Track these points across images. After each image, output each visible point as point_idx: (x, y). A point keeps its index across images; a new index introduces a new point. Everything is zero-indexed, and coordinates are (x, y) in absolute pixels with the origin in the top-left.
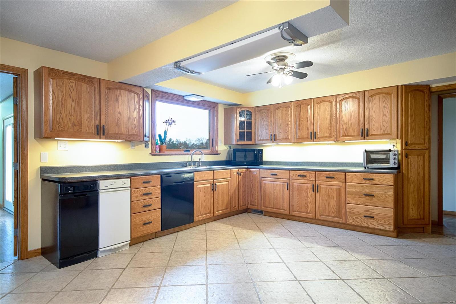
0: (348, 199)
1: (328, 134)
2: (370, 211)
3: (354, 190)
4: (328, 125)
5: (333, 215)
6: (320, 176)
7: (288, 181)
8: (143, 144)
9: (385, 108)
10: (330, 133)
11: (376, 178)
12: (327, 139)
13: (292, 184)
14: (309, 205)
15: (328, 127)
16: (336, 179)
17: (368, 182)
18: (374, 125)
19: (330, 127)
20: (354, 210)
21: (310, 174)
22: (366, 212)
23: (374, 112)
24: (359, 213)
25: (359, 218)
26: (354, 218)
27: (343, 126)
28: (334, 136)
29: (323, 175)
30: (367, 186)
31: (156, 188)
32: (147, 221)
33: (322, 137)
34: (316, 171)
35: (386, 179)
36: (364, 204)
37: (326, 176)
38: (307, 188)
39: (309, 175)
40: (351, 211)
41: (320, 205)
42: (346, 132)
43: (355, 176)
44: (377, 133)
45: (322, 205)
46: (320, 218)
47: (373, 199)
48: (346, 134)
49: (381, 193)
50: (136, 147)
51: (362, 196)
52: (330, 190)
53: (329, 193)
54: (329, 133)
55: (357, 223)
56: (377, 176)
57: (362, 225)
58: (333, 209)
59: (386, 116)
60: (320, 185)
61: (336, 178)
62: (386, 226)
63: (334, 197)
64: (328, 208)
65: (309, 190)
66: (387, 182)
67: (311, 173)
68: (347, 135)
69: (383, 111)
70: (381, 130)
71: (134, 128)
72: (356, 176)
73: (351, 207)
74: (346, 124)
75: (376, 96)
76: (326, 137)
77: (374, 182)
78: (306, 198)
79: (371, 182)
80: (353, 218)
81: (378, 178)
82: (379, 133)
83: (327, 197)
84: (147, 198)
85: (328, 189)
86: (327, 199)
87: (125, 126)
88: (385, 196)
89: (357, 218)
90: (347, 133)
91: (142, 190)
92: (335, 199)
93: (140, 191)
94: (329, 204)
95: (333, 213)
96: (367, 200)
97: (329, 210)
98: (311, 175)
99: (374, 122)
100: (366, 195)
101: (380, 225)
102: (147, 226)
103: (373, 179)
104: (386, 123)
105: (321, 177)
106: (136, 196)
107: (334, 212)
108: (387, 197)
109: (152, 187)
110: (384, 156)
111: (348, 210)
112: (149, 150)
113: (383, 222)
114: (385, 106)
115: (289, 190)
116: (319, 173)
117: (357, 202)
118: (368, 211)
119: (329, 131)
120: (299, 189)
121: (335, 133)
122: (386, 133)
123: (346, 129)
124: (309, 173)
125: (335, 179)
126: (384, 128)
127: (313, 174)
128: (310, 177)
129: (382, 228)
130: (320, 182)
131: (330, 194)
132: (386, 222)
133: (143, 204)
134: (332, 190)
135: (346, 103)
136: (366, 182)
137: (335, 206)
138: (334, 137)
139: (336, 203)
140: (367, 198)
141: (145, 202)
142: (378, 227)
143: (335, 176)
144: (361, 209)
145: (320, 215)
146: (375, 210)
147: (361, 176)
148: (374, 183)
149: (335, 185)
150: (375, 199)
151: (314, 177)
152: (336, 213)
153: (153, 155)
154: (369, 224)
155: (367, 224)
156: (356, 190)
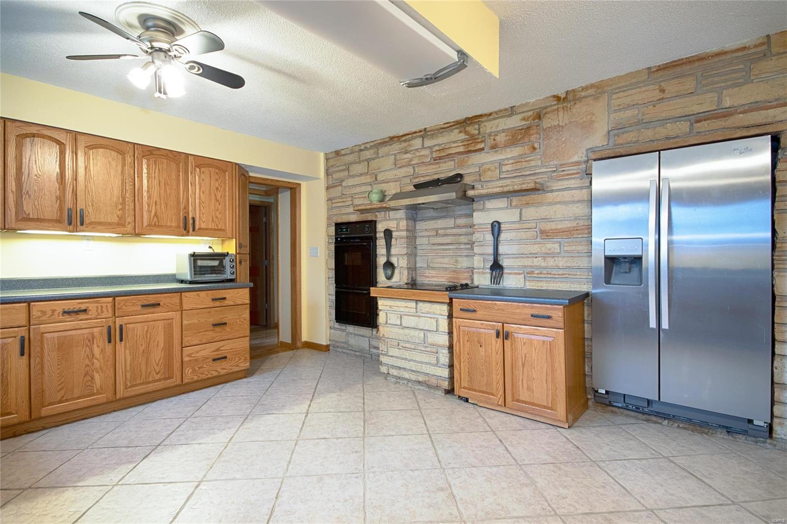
0: (185, 340)
1: (117, 219)
2: (221, 349)
3: (196, 321)
4: (115, 199)
5: (157, 377)
6: (126, 306)
7: (23, 332)
9: (218, 191)
10: (120, 216)
11: (229, 296)
12: (113, 228)
13: (38, 337)
14: (96, 376)
15: (116, 206)
16: (163, 307)
17: (217, 304)
18: (203, 214)
19: (121, 204)
20: (198, 355)
21: (99, 305)
22: (214, 353)
23: (203, 193)
24: (204, 359)
25: (204, 366)
26: (197, 369)
27: (150, 206)
28: (129, 223)
29: (134, 303)
30: (216, 311)
33: (100, 223)
34: (114, 296)
35: (241, 295)
36: (212, 341)
37: (141, 303)
38: (90, 337)
39: (97, 307)
40: (191, 358)
41: (126, 367)
42: (155, 219)
43: (197, 297)
44: (207, 227)
45: (131, 366)
46: (126, 395)
47: (225, 330)
48: (155, 222)
49: (235, 317)
51: (209, 329)
52: (149, 331)
53: (148, 336)
54: (118, 216)
55: (200, 376)
56: (230, 293)
57: (209, 376)
58: (157, 365)
59: (220, 204)
60: (126, 324)
61: (164, 304)
62: (242, 365)
63: (158, 342)
64: (146, 368)
65: (95, 341)
66: (242, 300)
67: (101, 303)
68: (157, 224)
69: (215, 195)
70: (213, 224)
72: (199, 296)
73: (190, 352)
74: (156, 205)
75: (206, 168)
76: (110, 224)
77: (226, 303)
78: (87, 362)
79: (222, 304)
80: (195, 370)
81: (230, 295)
82: (210, 227)
83: (144, 346)
85: (146, 329)
86: (144, 350)
88: (240, 321)
89: (201, 367)
90: (158, 221)
92: (162, 345)
94: (147, 359)
95: (157, 374)
96: (217, 333)
97: (149, 370)
98: (101, 306)
99: (204, 208)
100: (215, 325)
101: (233, 366)
103: (225, 298)
104: (220, 213)
105: (128, 307)
107: (159, 371)
108: (242, 322)
110: (216, 263)
111: (186, 359)
113: (237, 359)
114: (218, 188)
115: (26, 356)
116: (124, 300)
117: (201, 340)
118: (218, 350)
119: (119, 213)
120: (64, 346)
121: (134, 219)
122: (219, 227)
123: (156, 214)
124: (97, 302)
125: (161, 307)
126: (217, 220)
127: (109, 303)
128: (99, 310)
129: (236, 369)
130: (127, 319)
131: (150, 339)
132: (241, 359)
134: (154, 330)
135: (156, 165)
136: (215, 305)
137: (162, 358)
138: (130, 225)
139: (163, 352)
140: (217, 329)
142: (231, 369)
143: (161, 301)
144: (208, 351)
145: (126, 389)
146: (227, 347)
147: (207, 296)
148: (225, 305)
149: (161, 318)
150: (227, 328)
151: (110, 310)
152: (164, 371)
154: (219, 371)
155: (216, 371)
156: (199, 321)
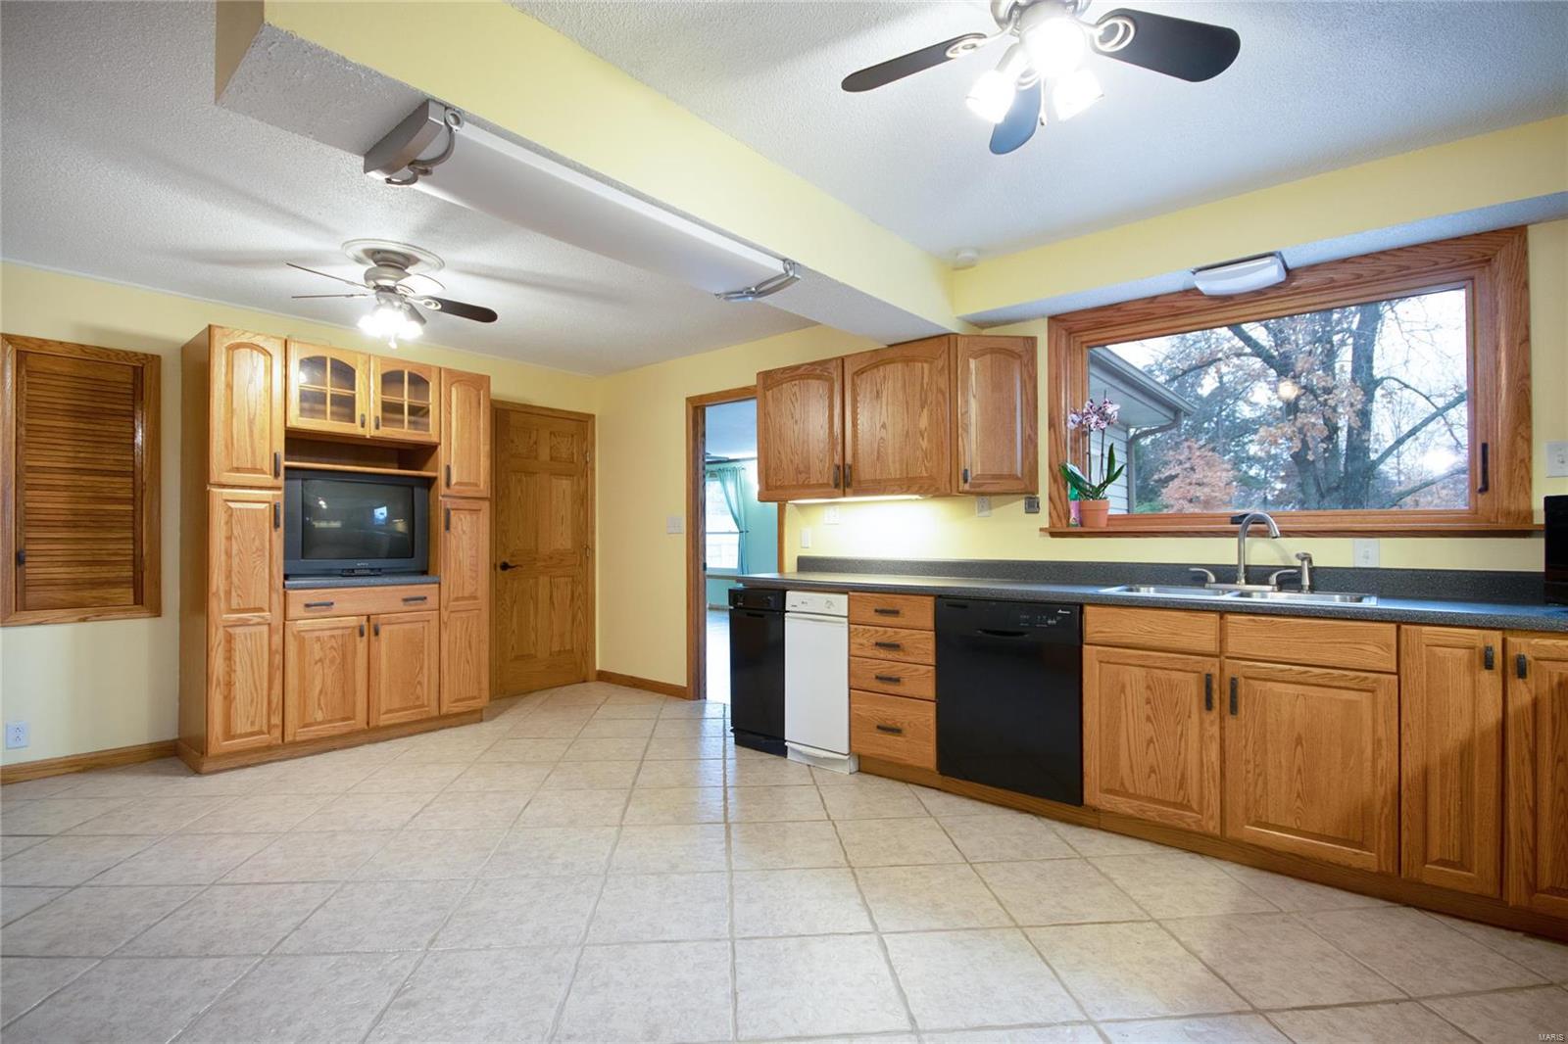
8: (1017, 500)
31: (918, 636)
32: (890, 723)
50: (994, 511)
71: (920, 459)
84: (890, 657)
87: (897, 459)
91: (877, 632)
93: (869, 634)
102: (890, 738)
106: (861, 645)
109: (907, 631)
112: (1043, 519)
133: (878, 671)
141: (885, 668)
153: (1053, 534)
